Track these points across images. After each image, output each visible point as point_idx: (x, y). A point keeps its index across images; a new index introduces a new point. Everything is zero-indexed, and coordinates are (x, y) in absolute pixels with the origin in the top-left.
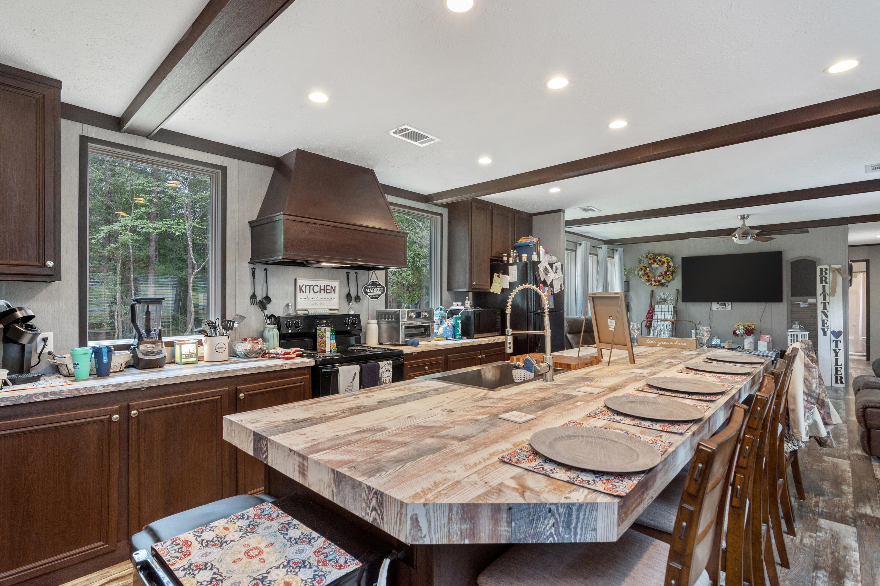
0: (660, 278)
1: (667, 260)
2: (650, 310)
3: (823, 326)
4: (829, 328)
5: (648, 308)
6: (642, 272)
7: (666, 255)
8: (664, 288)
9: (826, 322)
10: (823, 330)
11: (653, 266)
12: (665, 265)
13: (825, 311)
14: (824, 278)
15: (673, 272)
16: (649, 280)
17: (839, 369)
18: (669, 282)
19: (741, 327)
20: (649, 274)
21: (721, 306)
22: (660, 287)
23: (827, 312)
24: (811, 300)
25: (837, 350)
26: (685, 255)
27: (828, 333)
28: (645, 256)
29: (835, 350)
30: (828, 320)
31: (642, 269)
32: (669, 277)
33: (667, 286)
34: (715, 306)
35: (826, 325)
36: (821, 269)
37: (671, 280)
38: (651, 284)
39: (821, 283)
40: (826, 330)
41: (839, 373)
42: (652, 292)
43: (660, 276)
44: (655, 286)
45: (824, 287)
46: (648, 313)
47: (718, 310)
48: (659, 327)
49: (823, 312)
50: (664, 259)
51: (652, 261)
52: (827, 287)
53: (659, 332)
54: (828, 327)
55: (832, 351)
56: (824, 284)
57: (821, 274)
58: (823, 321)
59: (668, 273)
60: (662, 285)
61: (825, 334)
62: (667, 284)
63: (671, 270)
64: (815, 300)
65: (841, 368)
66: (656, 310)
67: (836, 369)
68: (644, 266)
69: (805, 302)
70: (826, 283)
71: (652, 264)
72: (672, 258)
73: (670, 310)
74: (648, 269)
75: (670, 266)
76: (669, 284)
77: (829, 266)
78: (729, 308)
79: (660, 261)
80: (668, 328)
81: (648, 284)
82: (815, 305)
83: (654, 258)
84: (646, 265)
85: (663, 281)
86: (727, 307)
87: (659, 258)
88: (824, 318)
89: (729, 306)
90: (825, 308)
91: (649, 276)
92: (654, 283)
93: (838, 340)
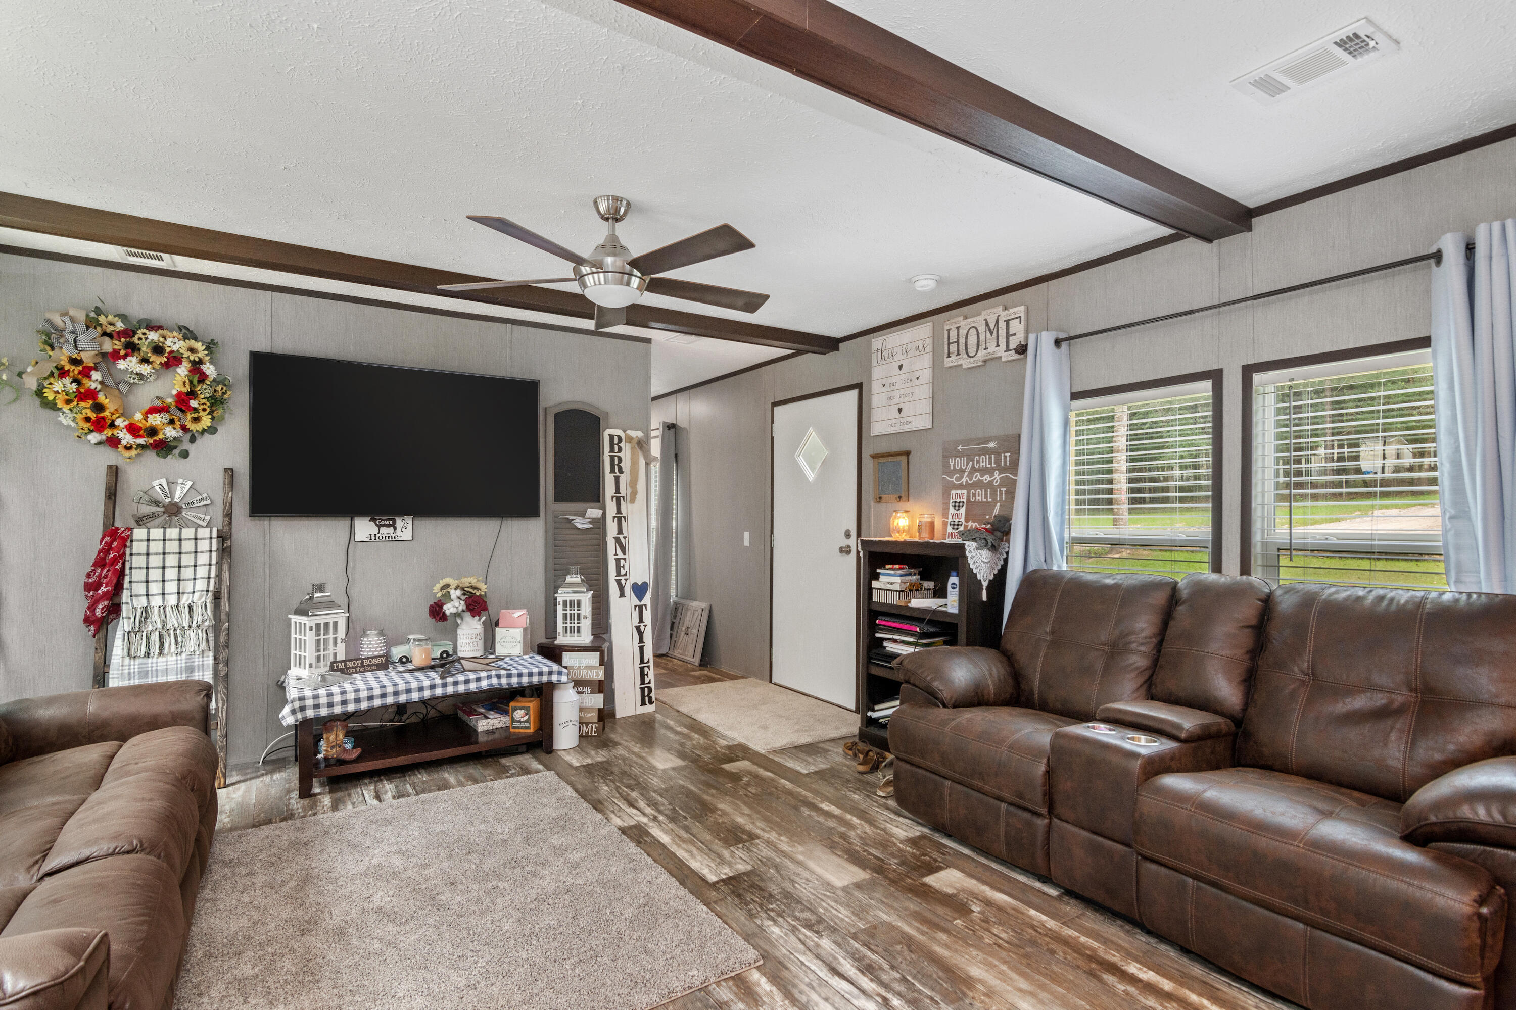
0: (156, 420)
1: (192, 350)
2: (106, 550)
3: (619, 574)
4: (627, 577)
5: (94, 545)
6: (62, 386)
7: (188, 334)
8: (172, 462)
9: (622, 562)
10: (619, 582)
11: (122, 364)
12: (183, 370)
13: (621, 536)
14: (616, 458)
15: (216, 402)
16: (99, 425)
17: (646, 669)
18: (193, 440)
19: (455, 594)
20: (101, 398)
21: (383, 530)
22: (151, 457)
23: (623, 540)
24: (594, 513)
25: (642, 628)
26: (263, 346)
27: (628, 590)
28: (81, 316)
29: (638, 628)
30: (625, 559)
31: (63, 373)
32: (197, 420)
33: (185, 455)
34: (364, 528)
35: (623, 572)
36: (612, 437)
37: (204, 431)
38: (113, 442)
39: (612, 471)
40: (623, 582)
41: (647, 681)
42: (114, 472)
43: (153, 410)
44: (128, 448)
45: (617, 479)
46: (100, 563)
47: (372, 539)
48: (155, 616)
49: (617, 540)
50: (174, 344)
51: (118, 345)
52: (623, 479)
53: (155, 637)
54: (625, 575)
55: (635, 629)
56: (618, 474)
57: (612, 450)
58: (618, 561)
59: (194, 403)
60: (163, 448)
61: (622, 595)
62: (186, 446)
63: (204, 391)
64: (601, 512)
65: (648, 667)
66: (138, 547)
67: (642, 669)
68: (75, 362)
69: (582, 514)
70: (621, 471)
71: (115, 355)
72: (211, 346)
73: (203, 545)
74: (96, 375)
75: (203, 377)
76: (192, 449)
77: (624, 431)
78: (407, 534)
79: (158, 349)
80: (198, 618)
81: (94, 438)
82: (600, 524)
83: (129, 333)
84: (88, 358)
85: (170, 433)
86: (399, 533)
87: (153, 336)
88: (620, 555)
89: (405, 528)
90: (620, 531)
91: (99, 408)
92: (126, 438)
93: (643, 603)
